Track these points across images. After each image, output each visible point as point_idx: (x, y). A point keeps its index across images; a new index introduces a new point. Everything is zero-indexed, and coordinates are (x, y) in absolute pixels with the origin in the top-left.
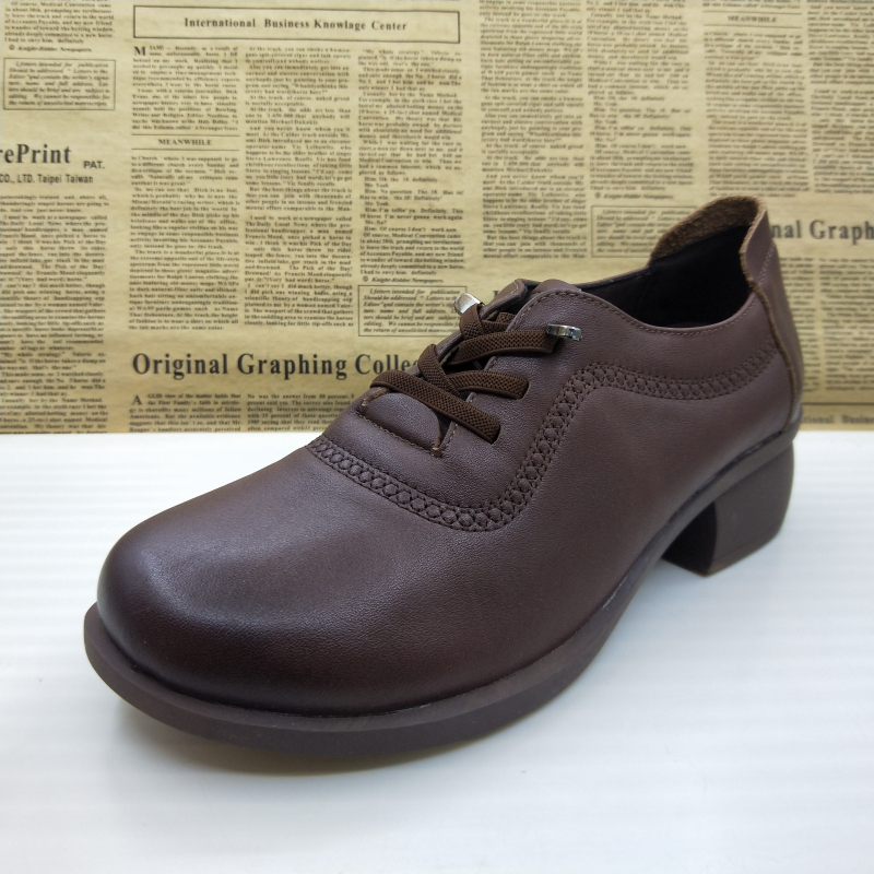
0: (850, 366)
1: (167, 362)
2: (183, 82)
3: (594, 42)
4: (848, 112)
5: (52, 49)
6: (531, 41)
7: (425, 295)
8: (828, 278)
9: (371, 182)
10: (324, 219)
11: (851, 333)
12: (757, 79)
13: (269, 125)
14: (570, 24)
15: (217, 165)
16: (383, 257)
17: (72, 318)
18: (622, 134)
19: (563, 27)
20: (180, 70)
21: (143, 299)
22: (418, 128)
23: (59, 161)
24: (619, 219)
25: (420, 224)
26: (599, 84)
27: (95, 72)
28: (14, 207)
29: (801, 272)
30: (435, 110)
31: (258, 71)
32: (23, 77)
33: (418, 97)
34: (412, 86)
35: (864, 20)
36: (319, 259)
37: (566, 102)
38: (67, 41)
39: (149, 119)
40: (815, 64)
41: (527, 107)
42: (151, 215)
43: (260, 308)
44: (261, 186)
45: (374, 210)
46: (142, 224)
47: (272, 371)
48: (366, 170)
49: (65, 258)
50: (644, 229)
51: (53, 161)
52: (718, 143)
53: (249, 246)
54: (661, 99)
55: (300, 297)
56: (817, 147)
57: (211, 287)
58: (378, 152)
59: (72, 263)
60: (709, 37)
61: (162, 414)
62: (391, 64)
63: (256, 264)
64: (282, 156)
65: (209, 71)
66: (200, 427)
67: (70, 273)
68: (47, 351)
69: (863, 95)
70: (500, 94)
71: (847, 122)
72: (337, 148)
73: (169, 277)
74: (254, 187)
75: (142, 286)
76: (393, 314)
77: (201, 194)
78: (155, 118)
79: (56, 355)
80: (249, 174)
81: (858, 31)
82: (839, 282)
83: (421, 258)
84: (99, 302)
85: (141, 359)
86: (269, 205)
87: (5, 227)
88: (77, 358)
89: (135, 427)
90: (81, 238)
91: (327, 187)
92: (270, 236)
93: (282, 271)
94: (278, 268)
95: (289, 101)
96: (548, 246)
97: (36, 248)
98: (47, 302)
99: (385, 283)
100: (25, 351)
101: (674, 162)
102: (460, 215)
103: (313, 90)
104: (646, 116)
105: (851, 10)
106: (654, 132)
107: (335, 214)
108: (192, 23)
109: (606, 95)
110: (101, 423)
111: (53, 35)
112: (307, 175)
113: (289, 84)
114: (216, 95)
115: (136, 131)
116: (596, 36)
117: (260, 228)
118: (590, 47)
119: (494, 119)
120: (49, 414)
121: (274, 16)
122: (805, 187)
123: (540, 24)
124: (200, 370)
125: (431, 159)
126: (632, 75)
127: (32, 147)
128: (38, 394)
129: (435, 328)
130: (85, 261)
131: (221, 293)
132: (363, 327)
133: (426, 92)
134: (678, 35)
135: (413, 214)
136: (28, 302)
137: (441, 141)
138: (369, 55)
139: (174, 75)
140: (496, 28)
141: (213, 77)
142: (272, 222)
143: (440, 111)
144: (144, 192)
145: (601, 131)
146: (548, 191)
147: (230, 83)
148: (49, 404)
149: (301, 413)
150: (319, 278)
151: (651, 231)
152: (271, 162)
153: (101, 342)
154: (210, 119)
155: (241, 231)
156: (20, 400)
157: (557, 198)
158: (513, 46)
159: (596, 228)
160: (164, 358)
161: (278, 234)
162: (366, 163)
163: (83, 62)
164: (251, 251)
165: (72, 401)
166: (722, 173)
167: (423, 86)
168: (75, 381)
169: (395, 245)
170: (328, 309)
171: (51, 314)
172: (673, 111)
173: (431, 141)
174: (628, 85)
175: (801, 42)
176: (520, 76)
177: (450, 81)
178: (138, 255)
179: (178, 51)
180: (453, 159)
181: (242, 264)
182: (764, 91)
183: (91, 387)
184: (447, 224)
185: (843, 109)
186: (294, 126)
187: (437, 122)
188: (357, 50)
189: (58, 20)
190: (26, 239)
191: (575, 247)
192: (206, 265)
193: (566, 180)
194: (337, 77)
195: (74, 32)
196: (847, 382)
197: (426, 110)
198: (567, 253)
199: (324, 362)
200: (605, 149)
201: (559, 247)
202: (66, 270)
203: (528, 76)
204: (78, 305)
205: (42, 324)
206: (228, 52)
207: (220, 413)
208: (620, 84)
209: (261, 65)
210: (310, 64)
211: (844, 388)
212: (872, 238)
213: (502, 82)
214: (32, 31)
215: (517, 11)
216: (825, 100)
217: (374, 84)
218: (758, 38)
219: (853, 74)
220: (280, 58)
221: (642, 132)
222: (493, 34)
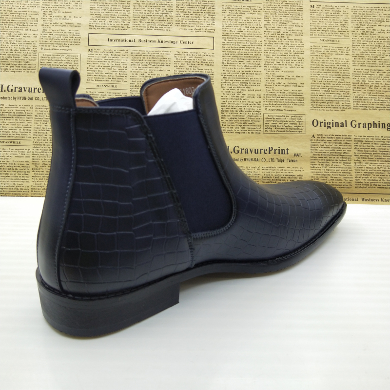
0: (365, 179)
2: (108, 63)
3: (266, 49)
4: (367, 78)
5: (57, 49)
6: (242, 49)
8: (357, 143)
11: (365, 165)
12: (331, 64)
13: (139, 80)
14: (257, 42)
15: (118, 95)
18: (276, 86)
19: (255, 43)
20: (106, 58)
24: (274, 119)
26: (268, 66)
27: (73, 58)
28: (41, 110)
29: (346, 140)
31: (135, 59)
32: (46, 60)
33: (197, 70)
34: (195, 66)
35: (374, 41)
37: (255, 73)
38: (63, 46)
39: (93, 77)
40: (354, 59)
41: (239, 75)
50: (284, 123)
52: (315, 90)
54: (293, 72)
56: (354, 91)
60: (312, 47)
62: (187, 56)
65: (117, 59)
69: (374, 71)
70: (229, 70)
71: (367, 82)
78: (95, 77)
81: (372, 46)
82: (362, 145)
87: (37, 117)
95: (147, 71)
96: (246, 129)
97: (49, 125)
100: (44, 165)
101: (297, 97)
103: (156, 67)
104: (286, 79)
105: (370, 38)
106: (289, 85)
108: (111, 40)
109: (271, 70)
111: (58, 44)
113: (148, 64)
114: (119, 68)
115: (88, 82)
116: (268, 47)
118: (265, 51)
119: (226, 79)
121: (142, 38)
122: (349, 107)
123: (246, 42)
126: (281, 62)
133: (200, 68)
134: (300, 47)
136: (45, 146)
138: (178, 53)
139: (103, 60)
140: (228, 44)
141: (118, 61)
145: (268, 84)
146: (247, 107)
147: (125, 64)
151: (287, 124)
156: (41, 184)
157: (250, 110)
158: (235, 51)
159: (265, 122)
163: (69, 55)
166: (316, 101)
167: (199, 66)
172: (297, 77)
174: (279, 66)
175: (349, 50)
176: (237, 62)
177: (209, 64)
179: (105, 51)
182: (334, 69)
185: (365, 77)
188: (174, 51)
189: (61, 39)
190: (44, 122)
191: (257, 129)
193: (254, 103)
194: (166, 62)
195: (66, 43)
196: (363, 185)
198: (253, 132)
200: (269, 91)
201: (250, 129)
203: (240, 62)
208: (276, 66)
209: (137, 57)
210: (155, 57)
211: (363, 187)
212: (376, 128)
213: (230, 65)
214: (50, 42)
215: (236, 37)
216: (358, 73)
217: (180, 65)
218: (332, 48)
219: (369, 63)
220: (144, 54)
221: (284, 85)
222: (227, 46)
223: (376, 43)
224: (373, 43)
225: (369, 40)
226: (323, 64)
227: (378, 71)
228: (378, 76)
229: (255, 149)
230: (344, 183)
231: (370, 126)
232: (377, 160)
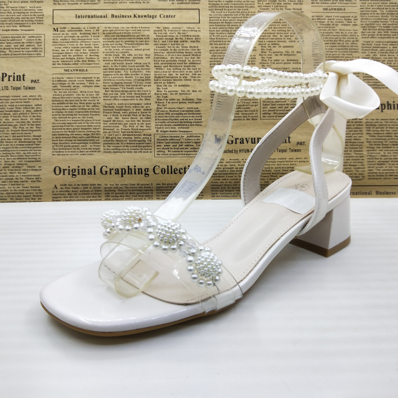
0: (379, 169)
1: (69, 170)
2: (76, 43)
4: (379, 51)
5: (17, 30)
6: (232, 22)
7: (184, 138)
8: (370, 128)
9: (159, 87)
10: (139, 104)
11: (379, 153)
12: (336, 37)
13: (114, 62)
14: (250, 13)
15: (90, 80)
16: (165, 121)
17: (27, 150)
18: (274, 63)
19: (247, 15)
20: (74, 38)
21: (58, 142)
22: (181, 62)
23: (20, 80)
24: (273, 102)
25: (182, 105)
26: (264, 40)
27: (36, 40)
28: (1, 101)
29: (357, 125)
30: (189, 54)
31: (108, 38)
32: (5, 43)
33: (181, 48)
34: (178, 43)
35: (386, 9)
36: (136, 122)
38: (23, 26)
39: (60, 60)
40: (363, 29)
42: (61, 104)
43: (110, 145)
44: (110, 90)
45: (161, 100)
46: (57, 108)
47: (116, 174)
48: (157, 82)
49: (23, 124)
50: (284, 106)
51: (17, 80)
53: (105, 117)
54: (292, 47)
55: (128, 140)
57: (88, 136)
58: (163, 73)
59: (27, 126)
60: (314, 18)
61: (67, 193)
62: (168, 33)
63: (108, 125)
64: (119, 76)
65: (87, 38)
66: (84, 199)
67: (26, 131)
68: (16, 165)
69: (387, 43)
70: (218, 46)
71: (378, 56)
72: (144, 72)
73: (69, 132)
74: (107, 90)
75: (58, 136)
76: (170, 147)
77: (83, 94)
78: (62, 60)
79: (20, 167)
80: (105, 84)
81: (383, 14)
82: (375, 129)
83: (182, 121)
84: (39, 143)
85: (57, 169)
86: (113, 98)
88: (29, 168)
89: (54, 199)
90: (30, 115)
91: (140, 90)
92: (114, 112)
93: (120, 128)
94: (118, 127)
95: (123, 51)
96: (240, 115)
97: (11, 119)
98: (15, 144)
99: (166, 133)
100: (6, 166)
102: (200, 101)
103: (133, 46)
104: (285, 55)
105: (380, 4)
106: (288, 62)
107: (144, 102)
108: (79, 17)
109: (267, 46)
110: (39, 197)
111: (17, 24)
112: (131, 84)
113: (123, 43)
114: (90, 49)
115: (54, 66)
117: (110, 108)
119: (215, 57)
120: (16, 193)
121: (116, 13)
123: (236, 14)
124: (84, 173)
125: (187, 76)
127: (8, 74)
128: (12, 185)
129: (189, 153)
130: (32, 125)
131: (92, 139)
132: (156, 153)
133: (184, 46)
135: (179, 101)
136: (8, 144)
137: (191, 68)
138: (158, 29)
139: (71, 41)
140: (216, 16)
141: (88, 41)
142: (115, 106)
143: (191, 54)
144: (58, 93)
145: (264, 62)
147: (96, 43)
148: (16, 189)
149: (129, 192)
150: (136, 131)
151: (288, 107)
152: (115, 79)
153: (40, 161)
154: (87, 60)
155: (101, 110)
156: (4, 187)
158: (224, 24)
159: (262, 106)
160: (67, 168)
161: (118, 111)
162: (157, 78)
163: (31, 36)
164: (106, 119)
165: (27, 187)
167: (183, 43)
168: (28, 179)
169: (171, 115)
170: (140, 145)
171: (17, 149)
172: (298, 52)
173: (187, 68)
174: (277, 40)
175: (357, 19)
176: (227, 37)
177: (195, 40)
178: (56, 122)
179: (72, 30)
180: (197, 76)
181: (102, 125)
182: (340, 42)
183: (35, 181)
184: (195, 105)
185: (377, 50)
186: (125, 62)
187: (190, 59)
188: (153, 27)
189: (20, 17)
190: (6, 115)
191: (253, 115)
192: (86, 126)
194: (144, 40)
195: (26, 22)
196: (378, 176)
197: (185, 54)
198: (249, 118)
199: (139, 169)
201: (246, 115)
202: (24, 129)
203: (231, 37)
204: (29, 145)
205: (13, 153)
206: (95, 30)
207: (92, 192)
208: (273, 40)
209: (110, 35)
210: (131, 34)
211: (376, 179)
212: (391, 109)
213: (219, 40)
214: (8, 22)
215: (226, 8)
216: (368, 46)
217: (161, 43)
218: (337, 18)
219: (381, 34)
220: (118, 32)
221: (283, 62)
222: (215, 19)
223: (388, 10)
224: (385, 10)
225: (380, 7)
226: (328, 37)
227: (391, 43)
228: (392, 49)
229: (252, 138)
230: (355, 174)
231: (383, 108)
232: (393, 146)
